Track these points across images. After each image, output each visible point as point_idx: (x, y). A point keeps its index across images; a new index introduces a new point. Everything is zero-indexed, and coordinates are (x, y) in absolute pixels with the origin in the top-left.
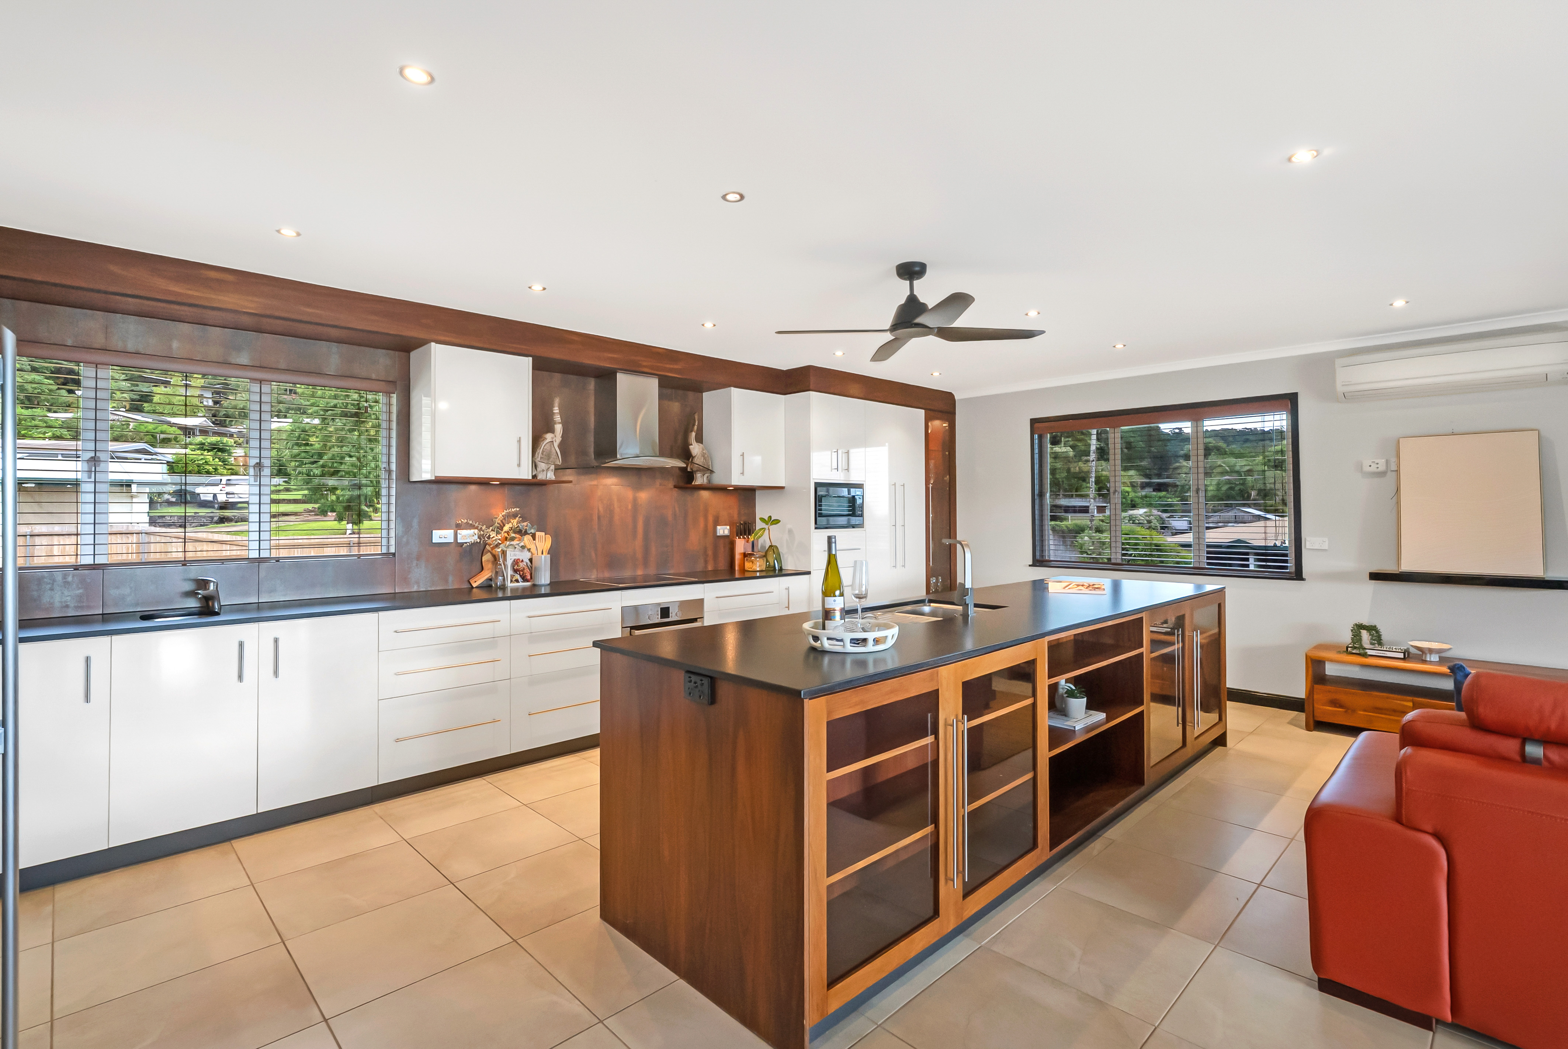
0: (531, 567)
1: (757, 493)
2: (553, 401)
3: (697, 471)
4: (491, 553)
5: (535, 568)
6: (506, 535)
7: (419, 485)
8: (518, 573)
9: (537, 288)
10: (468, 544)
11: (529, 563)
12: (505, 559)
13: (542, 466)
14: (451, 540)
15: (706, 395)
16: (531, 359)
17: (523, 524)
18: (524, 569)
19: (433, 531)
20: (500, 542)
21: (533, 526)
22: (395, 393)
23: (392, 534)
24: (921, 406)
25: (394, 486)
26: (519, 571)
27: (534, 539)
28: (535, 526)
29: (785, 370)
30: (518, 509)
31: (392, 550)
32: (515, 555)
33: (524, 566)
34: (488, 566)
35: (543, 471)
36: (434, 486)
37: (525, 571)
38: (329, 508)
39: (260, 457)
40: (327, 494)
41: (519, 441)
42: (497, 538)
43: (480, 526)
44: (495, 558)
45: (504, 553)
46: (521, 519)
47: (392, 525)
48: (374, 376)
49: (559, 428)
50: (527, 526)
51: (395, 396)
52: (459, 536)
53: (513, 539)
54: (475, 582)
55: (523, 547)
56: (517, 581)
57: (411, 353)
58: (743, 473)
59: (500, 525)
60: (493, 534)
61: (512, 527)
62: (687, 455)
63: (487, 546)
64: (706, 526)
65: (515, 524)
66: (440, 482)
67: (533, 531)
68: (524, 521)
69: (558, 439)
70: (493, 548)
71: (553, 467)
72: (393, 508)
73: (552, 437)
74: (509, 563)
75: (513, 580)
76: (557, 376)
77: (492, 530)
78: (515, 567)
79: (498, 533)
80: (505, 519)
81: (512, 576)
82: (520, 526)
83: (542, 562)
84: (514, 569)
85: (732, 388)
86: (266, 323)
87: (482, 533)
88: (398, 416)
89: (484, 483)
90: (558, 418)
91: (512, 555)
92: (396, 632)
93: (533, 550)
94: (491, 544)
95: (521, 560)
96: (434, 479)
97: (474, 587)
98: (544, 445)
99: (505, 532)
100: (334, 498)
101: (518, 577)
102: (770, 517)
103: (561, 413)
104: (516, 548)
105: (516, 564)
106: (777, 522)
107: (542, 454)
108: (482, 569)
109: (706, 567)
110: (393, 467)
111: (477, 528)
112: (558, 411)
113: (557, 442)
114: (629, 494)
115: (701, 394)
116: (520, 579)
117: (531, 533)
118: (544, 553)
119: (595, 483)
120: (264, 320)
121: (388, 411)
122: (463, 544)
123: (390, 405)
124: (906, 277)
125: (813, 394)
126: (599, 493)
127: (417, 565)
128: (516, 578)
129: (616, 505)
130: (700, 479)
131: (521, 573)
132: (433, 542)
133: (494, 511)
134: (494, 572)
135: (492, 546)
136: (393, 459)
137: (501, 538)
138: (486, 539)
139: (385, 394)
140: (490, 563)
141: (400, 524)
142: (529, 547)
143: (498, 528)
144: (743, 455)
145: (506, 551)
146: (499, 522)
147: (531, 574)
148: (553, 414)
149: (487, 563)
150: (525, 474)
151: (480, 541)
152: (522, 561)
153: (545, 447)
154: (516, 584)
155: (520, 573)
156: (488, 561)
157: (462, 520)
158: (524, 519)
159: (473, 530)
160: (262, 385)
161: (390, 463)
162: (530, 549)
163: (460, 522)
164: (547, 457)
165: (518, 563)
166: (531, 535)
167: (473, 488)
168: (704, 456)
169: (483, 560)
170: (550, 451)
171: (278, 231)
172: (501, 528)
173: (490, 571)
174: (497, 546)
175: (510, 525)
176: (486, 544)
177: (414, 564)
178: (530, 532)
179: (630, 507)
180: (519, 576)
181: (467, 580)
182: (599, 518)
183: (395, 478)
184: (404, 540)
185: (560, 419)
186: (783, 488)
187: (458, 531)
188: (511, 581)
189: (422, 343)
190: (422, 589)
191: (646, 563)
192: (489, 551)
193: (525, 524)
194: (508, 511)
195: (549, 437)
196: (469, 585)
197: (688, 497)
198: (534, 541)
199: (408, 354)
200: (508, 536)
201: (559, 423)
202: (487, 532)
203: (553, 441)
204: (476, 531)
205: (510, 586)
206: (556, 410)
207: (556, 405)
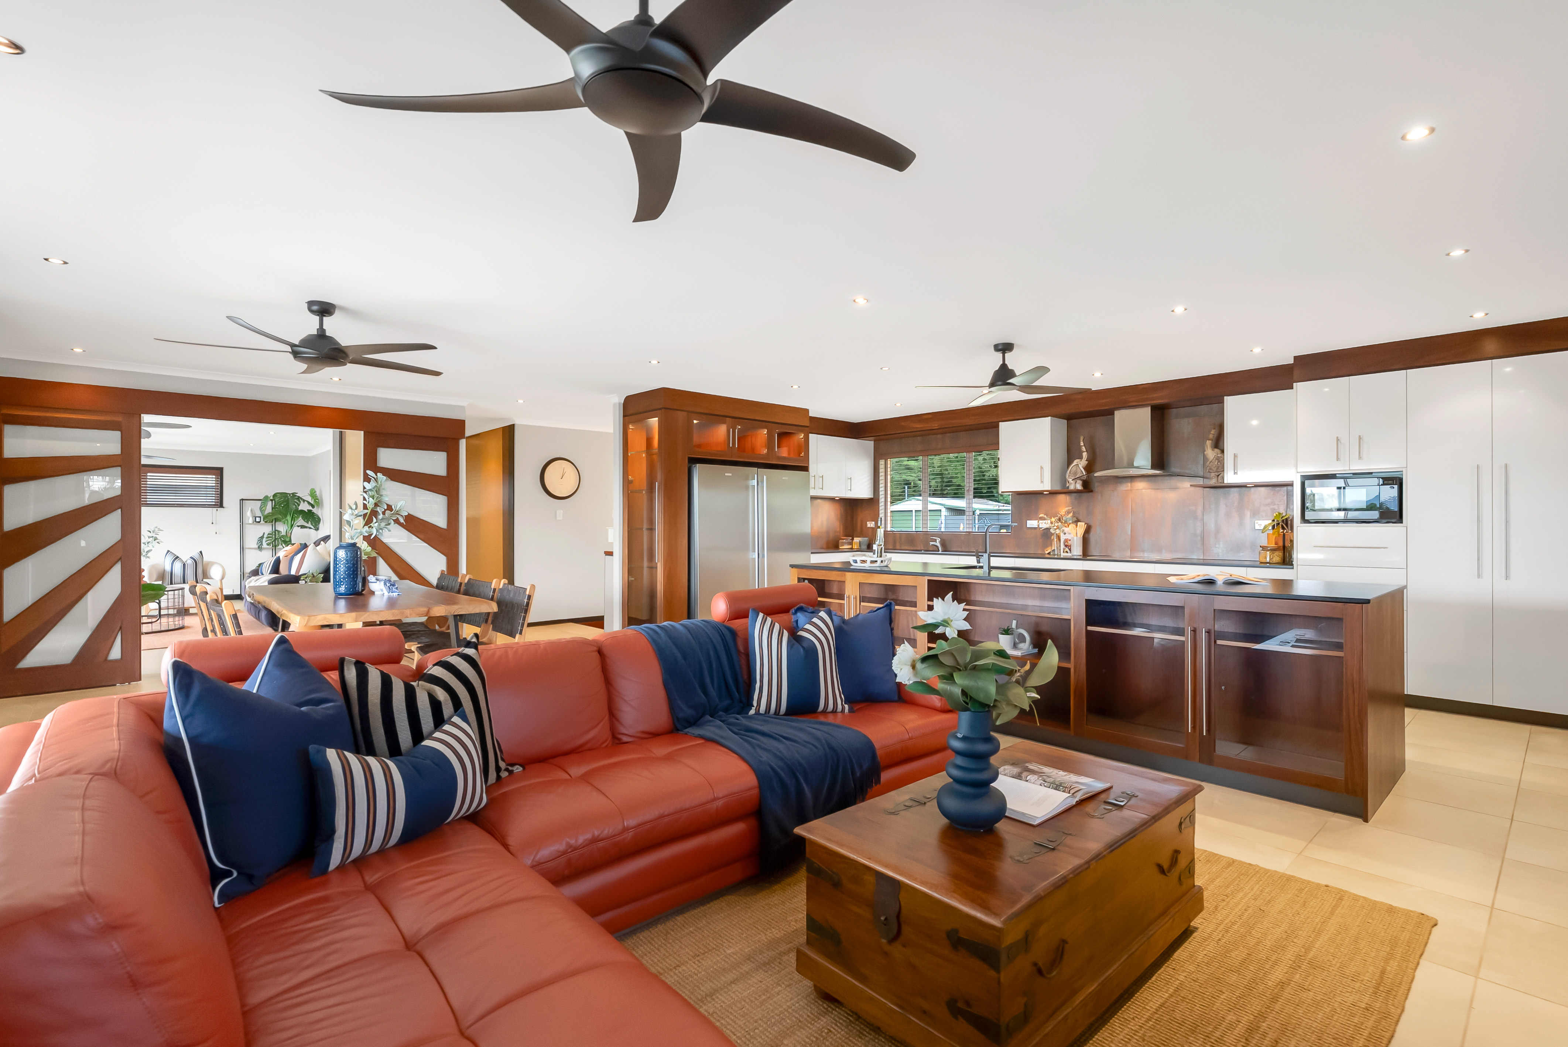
2: (1078, 439)
3: (1210, 472)
4: (1055, 535)
5: (1073, 545)
10: (1044, 529)
11: (1072, 542)
13: (1070, 481)
14: (1036, 525)
16: (1050, 417)
18: (1070, 545)
19: (1028, 521)
20: (1058, 528)
26: (1067, 546)
30: (1072, 508)
32: (1066, 536)
33: (1070, 543)
35: (1072, 484)
41: (1041, 468)
43: (1050, 518)
49: (1085, 455)
52: (1040, 524)
54: (1047, 551)
56: (1067, 552)
58: (1236, 472)
64: (1241, 520)
74: (1063, 541)
77: (1055, 521)
81: (1064, 549)
84: (1065, 544)
85: (1226, 397)
90: (1084, 449)
95: (1069, 539)
101: (1067, 549)
103: (1085, 446)
105: (1066, 542)
107: (1070, 473)
108: (1051, 543)
113: (1082, 465)
118: (1078, 535)
119: (1129, 488)
122: (1042, 528)
125: (1298, 386)
126: (1132, 495)
129: (1146, 504)
131: (1069, 547)
132: (1028, 526)
133: (1059, 510)
137: (1059, 525)
138: (1053, 526)
148: (1081, 448)
151: (1050, 527)
153: (1072, 469)
154: (1066, 554)
157: (1037, 515)
163: (1040, 516)
164: (1074, 474)
165: (1068, 541)
170: (1076, 471)
182: (1132, 513)
187: (1040, 520)
188: (1064, 552)
195: (1076, 461)
201: (1085, 452)
202: (1053, 522)
203: (1078, 464)
204: (1049, 521)
205: (1063, 555)
206: (1082, 444)
207: (1082, 440)
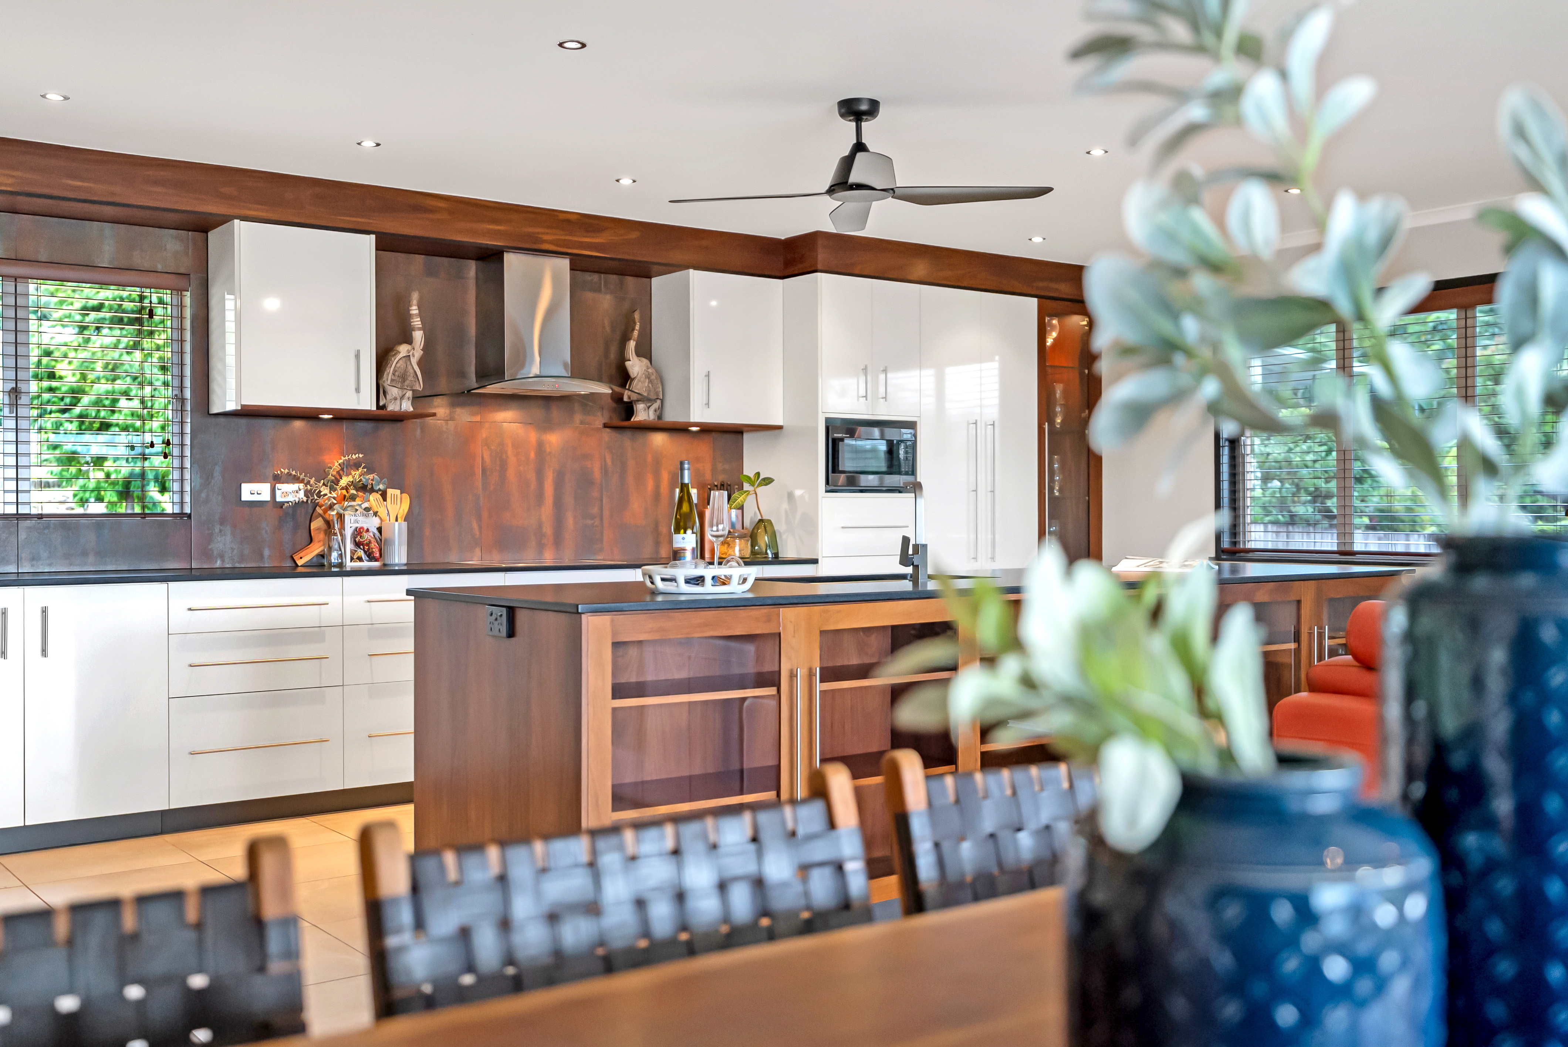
0: (381, 540)
1: (746, 436)
2: (410, 296)
3: (638, 401)
4: (323, 518)
5: (386, 540)
6: (344, 492)
7: (222, 420)
8: (362, 547)
9: (368, 144)
10: (290, 504)
11: (377, 534)
12: (342, 528)
13: (393, 392)
14: (266, 496)
15: (657, 282)
16: (373, 237)
17: (367, 477)
18: (370, 542)
19: (243, 485)
20: (335, 502)
21: (381, 479)
22: (188, 291)
23: (187, 488)
24: (1029, 292)
25: (189, 420)
26: (363, 545)
27: (385, 499)
28: (385, 480)
29: (783, 238)
30: (361, 456)
31: (187, 510)
32: (356, 522)
33: (369, 538)
34: (319, 537)
35: (395, 399)
36: (243, 422)
37: (372, 545)
38: (93, 495)
39: (16, 380)
40: (88, 471)
41: (357, 356)
42: (329, 495)
43: (306, 479)
44: (329, 524)
45: (341, 517)
46: (365, 470)
47: (187, 476)
48: (160, 268)
49: (418, 336)
50: (373, 480)
51: (188, 294)
52: (278, 493)
53: (353, 498)
54: (301, 558)
55: (367, 509)
56: (360, 559)
57: (210, 234)
58: (708, 404)
59: (336, 478)
60: (325, 491)
61: (353, 482)
62: (624, 378)
63: (318, 508)
64: (657, 487)
65: (357, 477)
66: (248, 413)
67: (381, 487)
68: (368, 473)
69: (418, 353)
70: (325, 511)
71: (409, 394)
72: (187, 452)
73: (408, 350)
74: (348, 532)
75: (355, 558)
76: (420, 259)
77: (324, 484)
78: (357, 540)
79: (332, 489)
80: (342, 469)
81: (353, 552)
82: (364, 480)
83: (394, 533)
84: (355, 541)
85: (691, 271)
86: (22, 202)
87: (309, 487)
88: (192, 322)
89: (310, 415)
91: (352, 521)
92: (190, 609)
93: (382, 512)
94: (323, 505)
95: (365, 528)
96: (240, 408)
97: (299, 565)
98: (395, 363)
99: (342, 489)
100: (101, 475)
101: (361, 553)
102: (758, 474)
103: (420, 315)
104: (357, 510)
105: (358, 534)
106: (768, 481)
107: (394, 374)
108: (311, 540)
109: (657, 552)
110: (188, 394)
111: (302, 481)
112: (417, 312)
113: (415, 357)
114: (533, 436)
115: (649, 279)
116: (364, 556)
117: (380, 490)
118: (399, 520)
119: (477, 418)
120: (20, 199)
121: (180, 316)
122: (282, 503)
123: (182, 306)
124: (852, 118)
125: (823, 279)
126: (484, 434)
127: (221, 531)
128: (359, 554)
129: (510, 451)
130: (643, 414)
131: (366, 547)
132: (242, 499)
133: (326, 458)
134: (327, 546)
135: (323, 508)
136: (187, 383)
137: (336, 496)
138: (316, 497)
139: (175, 292)
140: (322, 532)
141: (197, 473)
142: (376, 510)
143: (332, 482)
144: (708, 375)
145: (344, 515)
146: (335, 473)
147: (380, 550)
148: (410, 316)
149: (317, 532)
150: (366, 402)
151: (307, 500)
152: (368, 530)
153: (398, 365)
154: (359, 564)
155: (364, 548)
156: (318, 529)
157: (282, 470)
158: (370, 470)
159: (298, 484)
160: (18, 284)
161: (183, 389)
162: (377, 512)
163: (279, 472)
164: (402, 378)
165: (361, 533)
166: (380, 492)
167: (298, 424)
168: (649, 378)
169: (312, 528)
170: (406, 371)
171: (43, 96)
172: (336, 482)
173: (321, 543)
174: (331, 507)
175: (350, 479)
176: (316, 505)
177: (217, 530)
178: (378, 488)
179: (532, 455)
180: (362, 551)
181: (290, 555)
182: (484, 471)
183: (189, 410)
184: (203, 495)
185: (420, 323)
186: (780, 428)
187: (277, 485)
188: (352, 559)
189: (226, 219)
190: (228, 566)
191: (558, 541)
192: (320, 515)
193: (371, 476)
194: (347, 458)
195: (403, 349)
196: (293, 563)
197: (626, 440)
198: (385, 502)
199: (205, 234)
200: (346, 494)
201: (419, 329)
202: (317, 487)
203: (409, 356)
204: (301, 486)
205: (349, 565)
206: (414, 310)
207: (415, 302)
